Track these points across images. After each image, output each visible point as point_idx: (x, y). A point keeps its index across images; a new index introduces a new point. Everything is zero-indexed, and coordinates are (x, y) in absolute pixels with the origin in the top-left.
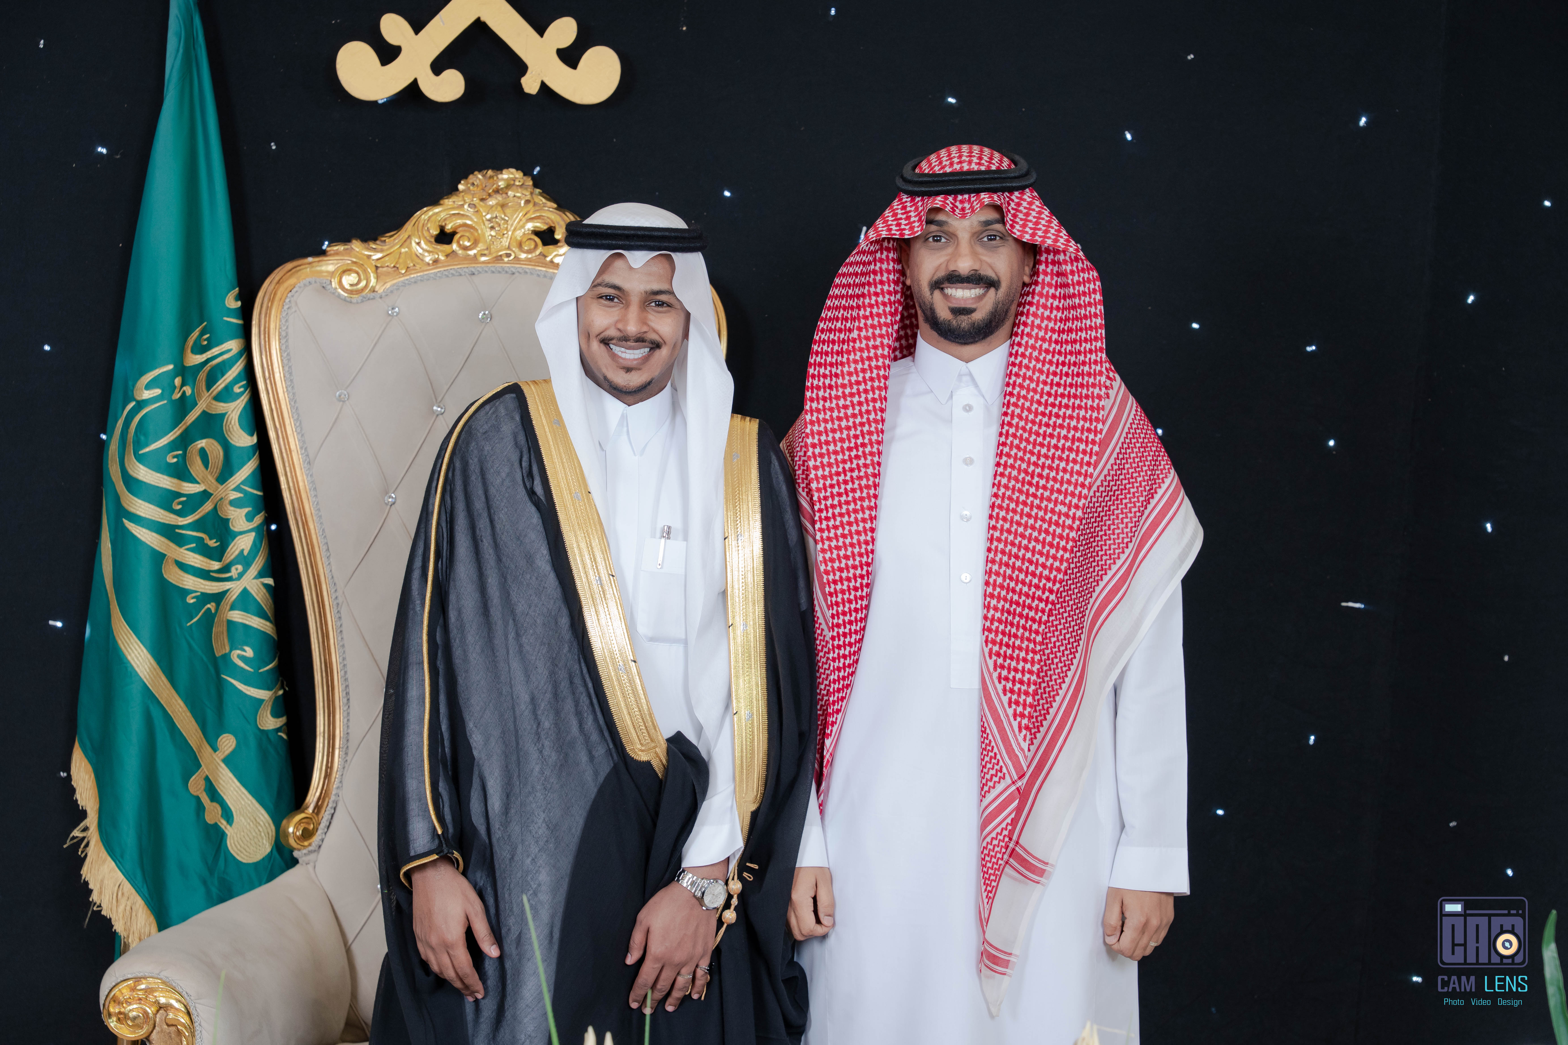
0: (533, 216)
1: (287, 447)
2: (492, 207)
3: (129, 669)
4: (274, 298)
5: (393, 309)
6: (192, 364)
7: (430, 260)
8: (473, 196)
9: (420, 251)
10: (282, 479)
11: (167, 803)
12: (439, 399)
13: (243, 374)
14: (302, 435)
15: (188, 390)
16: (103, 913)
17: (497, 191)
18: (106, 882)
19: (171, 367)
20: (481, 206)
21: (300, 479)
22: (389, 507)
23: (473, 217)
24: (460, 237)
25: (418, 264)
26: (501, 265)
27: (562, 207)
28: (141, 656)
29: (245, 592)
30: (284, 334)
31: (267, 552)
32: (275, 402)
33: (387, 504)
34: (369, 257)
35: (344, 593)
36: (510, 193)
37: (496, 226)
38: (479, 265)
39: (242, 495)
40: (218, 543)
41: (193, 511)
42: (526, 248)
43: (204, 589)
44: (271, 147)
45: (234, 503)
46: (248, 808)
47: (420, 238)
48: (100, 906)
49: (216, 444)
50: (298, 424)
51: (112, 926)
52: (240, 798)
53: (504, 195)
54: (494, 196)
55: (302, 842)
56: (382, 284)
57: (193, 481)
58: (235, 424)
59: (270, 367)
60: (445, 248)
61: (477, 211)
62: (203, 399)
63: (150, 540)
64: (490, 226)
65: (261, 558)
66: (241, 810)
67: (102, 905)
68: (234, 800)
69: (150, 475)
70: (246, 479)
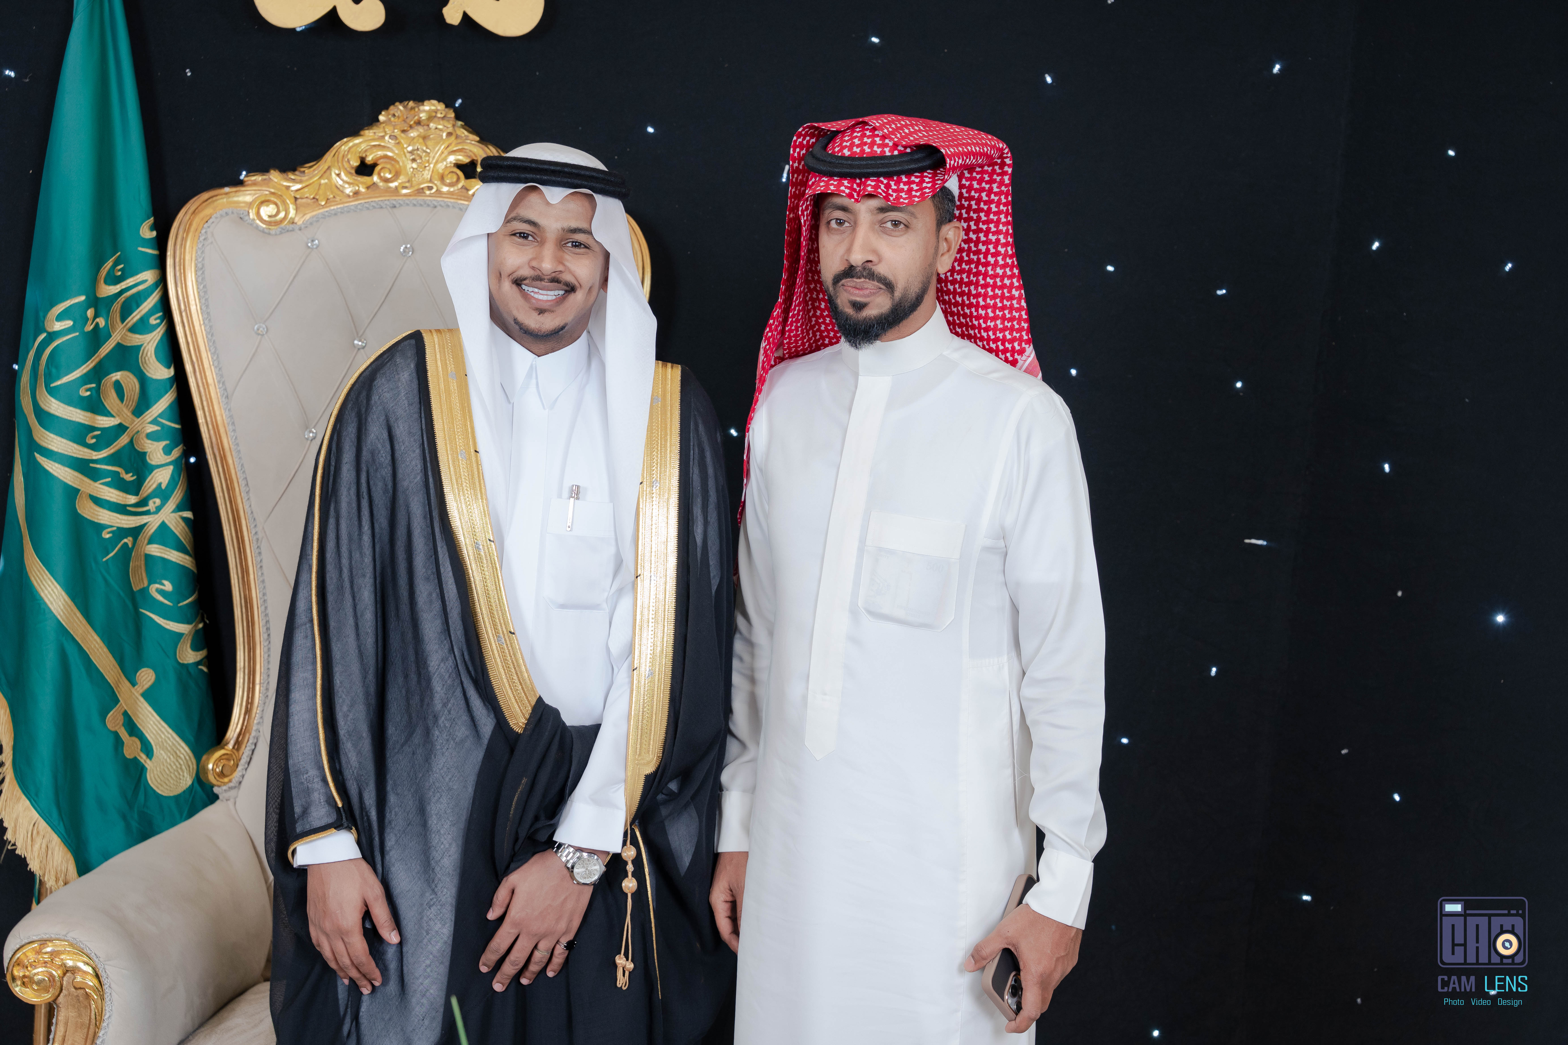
0: (455, 149)
1: (204, 381)
2: (414, 138)
3: (43, 606)
4: (189, 228)
5: (313, 241)
6: (105, 296)
7: (351, 192)
8: (394, 127)
9: (341, 182)
10: (199, 413)
11: (84, 739)
12: (360, 333)
13: (159, 306)
14: (220, 369)
15: (101, 322)
16: (17, 852)
17: (419, 123)
18: (20, 820)
19: (83, 298)
20: (403, 138)
21: (217, 413)
22: (309, 442)
23: (394, 149)
24: (381, 169)
25: (338, 195)
26: (423, 198)
27: (484, 139)
28: (54, 593)
29: (163, 525)
30: (199, 266)
31: (185, 485)
32: (191, 334)
33: (307, 439)
34: (288, 188)
35: (263, 528)
36: (432, 125)
37: (417, 158)
38: (400, 198)
39: (159, 428)
40: (135, 477)
41: (108, 445)
42: (448, 181)
43: (120, 523)
44: (186, 73)
45: (151, 436)
46: (169, 742)
47: (340, 170)
48: (14, 845)
49: (131, 376)
50: (215, 358)
51: (28, 865)
52: (159, 732)
53: (426, 127)
54: (416, 127)
55: (222, 779)
56: (302, 215)
57: (108, 414)
58: (151, 356)
59: (186, 300)
60: (366, 179)
61: (398, 143)
62: (118, 331)
63: (62, 474)
64: (411, 158)
65: (180, 491)
66: (160, 743)
67: (16, 844)
68: (154, 734)
69: (62, 409)
70: (163, 412)
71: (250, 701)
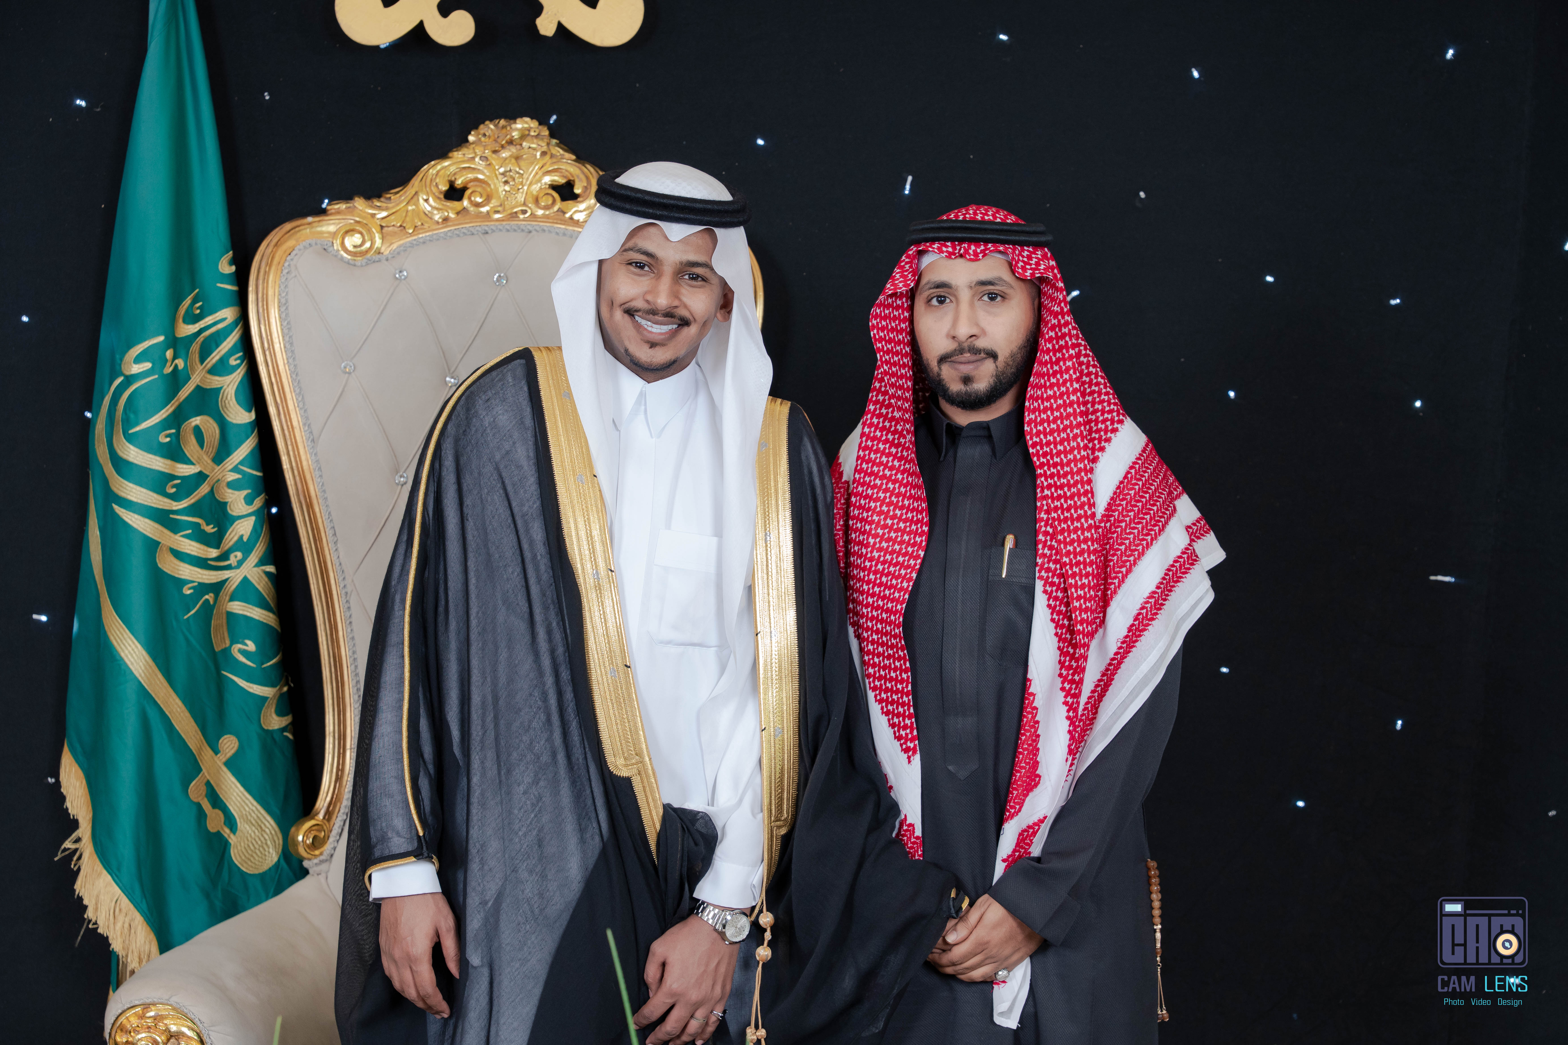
0: (550, 169)
1: (289, 423)
2: (506, 159)
3: (123, 667)
4: (271, 261)
5: (401, 272)
6: (184, 335)
7: (440, 218)
8: (485, 147)
9: (429, 208)
10: (284, 459)
11: (166, 810)
12: (452, 369)
13: (239, 345)
14: (305, 411)
15: (180, 363)
16: (99, 931)
17: (511, 142)
18: (102, 897)
19: (161, 338)
20: (494, 159)
21: (303, 458)
22: (400, 487)
23: (486, 171)
24: (472, 193)
25: (427, 222)
26: (516, 222)
27: (581, 158)
28: (135, 652)
29: (245, 580)
30: (283, 301)
31: (268, 537)
32: (275, 376)
33: (397, 484)
34: (373, 215)
35: (353, 581)
36: (525, 144)
37: (510, 180)
38: (492, 223)
39: (240, 476)
40: (216, 529)
41: (188, 494)
42: (543, 204)
43: (202, 578)
44: (265, 97)
45: (232, 485)
46: (253, 815)
47: (428, 194)
48: (96, 923)
49: (211, 421)
50: (300, 399)
51: (110, 945)
52: (243, 804)
53: (518, 147)
54: (508, 147)
55: (313, 851)
56: (388, 244)
57: (188, 461)
58: (231, 399)
59: (269, 337)
60: (456, 204)
61: (489, 164)
62: (197, 373)
63: (142, 526)
64: (503, 180)
65: (262, 544)
66: (245, 817)
67: (98, 922)
68: (237, 807)
69: (141, 457)
70: (243, 459)
71: (340, 767)
